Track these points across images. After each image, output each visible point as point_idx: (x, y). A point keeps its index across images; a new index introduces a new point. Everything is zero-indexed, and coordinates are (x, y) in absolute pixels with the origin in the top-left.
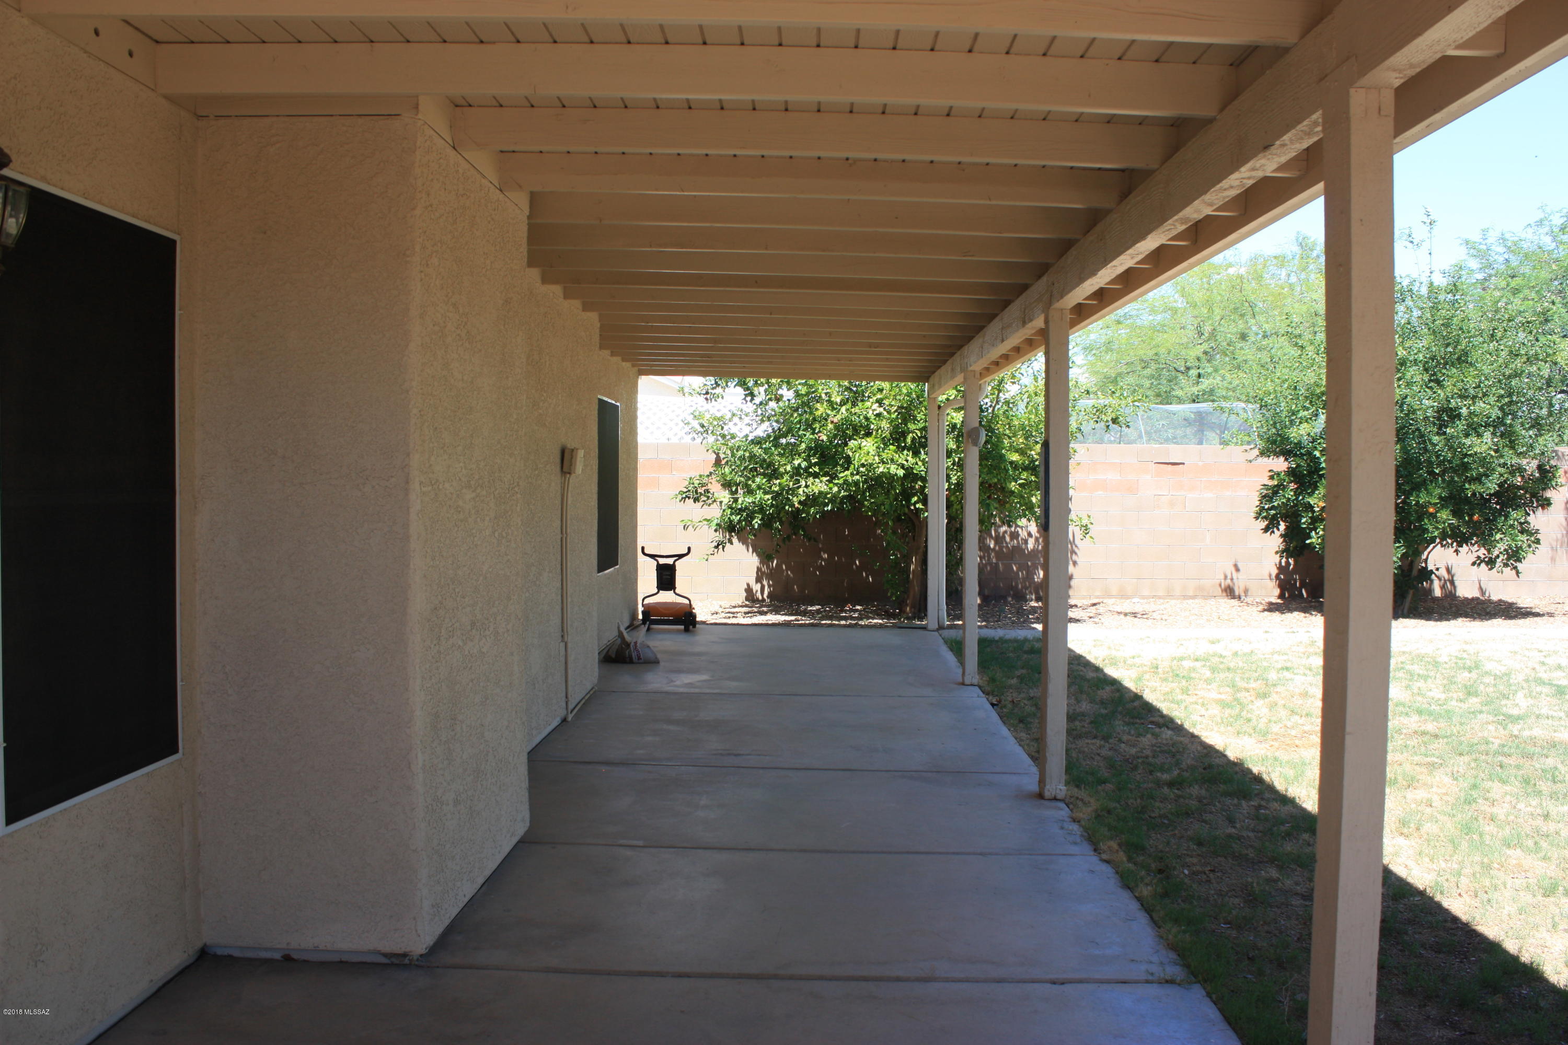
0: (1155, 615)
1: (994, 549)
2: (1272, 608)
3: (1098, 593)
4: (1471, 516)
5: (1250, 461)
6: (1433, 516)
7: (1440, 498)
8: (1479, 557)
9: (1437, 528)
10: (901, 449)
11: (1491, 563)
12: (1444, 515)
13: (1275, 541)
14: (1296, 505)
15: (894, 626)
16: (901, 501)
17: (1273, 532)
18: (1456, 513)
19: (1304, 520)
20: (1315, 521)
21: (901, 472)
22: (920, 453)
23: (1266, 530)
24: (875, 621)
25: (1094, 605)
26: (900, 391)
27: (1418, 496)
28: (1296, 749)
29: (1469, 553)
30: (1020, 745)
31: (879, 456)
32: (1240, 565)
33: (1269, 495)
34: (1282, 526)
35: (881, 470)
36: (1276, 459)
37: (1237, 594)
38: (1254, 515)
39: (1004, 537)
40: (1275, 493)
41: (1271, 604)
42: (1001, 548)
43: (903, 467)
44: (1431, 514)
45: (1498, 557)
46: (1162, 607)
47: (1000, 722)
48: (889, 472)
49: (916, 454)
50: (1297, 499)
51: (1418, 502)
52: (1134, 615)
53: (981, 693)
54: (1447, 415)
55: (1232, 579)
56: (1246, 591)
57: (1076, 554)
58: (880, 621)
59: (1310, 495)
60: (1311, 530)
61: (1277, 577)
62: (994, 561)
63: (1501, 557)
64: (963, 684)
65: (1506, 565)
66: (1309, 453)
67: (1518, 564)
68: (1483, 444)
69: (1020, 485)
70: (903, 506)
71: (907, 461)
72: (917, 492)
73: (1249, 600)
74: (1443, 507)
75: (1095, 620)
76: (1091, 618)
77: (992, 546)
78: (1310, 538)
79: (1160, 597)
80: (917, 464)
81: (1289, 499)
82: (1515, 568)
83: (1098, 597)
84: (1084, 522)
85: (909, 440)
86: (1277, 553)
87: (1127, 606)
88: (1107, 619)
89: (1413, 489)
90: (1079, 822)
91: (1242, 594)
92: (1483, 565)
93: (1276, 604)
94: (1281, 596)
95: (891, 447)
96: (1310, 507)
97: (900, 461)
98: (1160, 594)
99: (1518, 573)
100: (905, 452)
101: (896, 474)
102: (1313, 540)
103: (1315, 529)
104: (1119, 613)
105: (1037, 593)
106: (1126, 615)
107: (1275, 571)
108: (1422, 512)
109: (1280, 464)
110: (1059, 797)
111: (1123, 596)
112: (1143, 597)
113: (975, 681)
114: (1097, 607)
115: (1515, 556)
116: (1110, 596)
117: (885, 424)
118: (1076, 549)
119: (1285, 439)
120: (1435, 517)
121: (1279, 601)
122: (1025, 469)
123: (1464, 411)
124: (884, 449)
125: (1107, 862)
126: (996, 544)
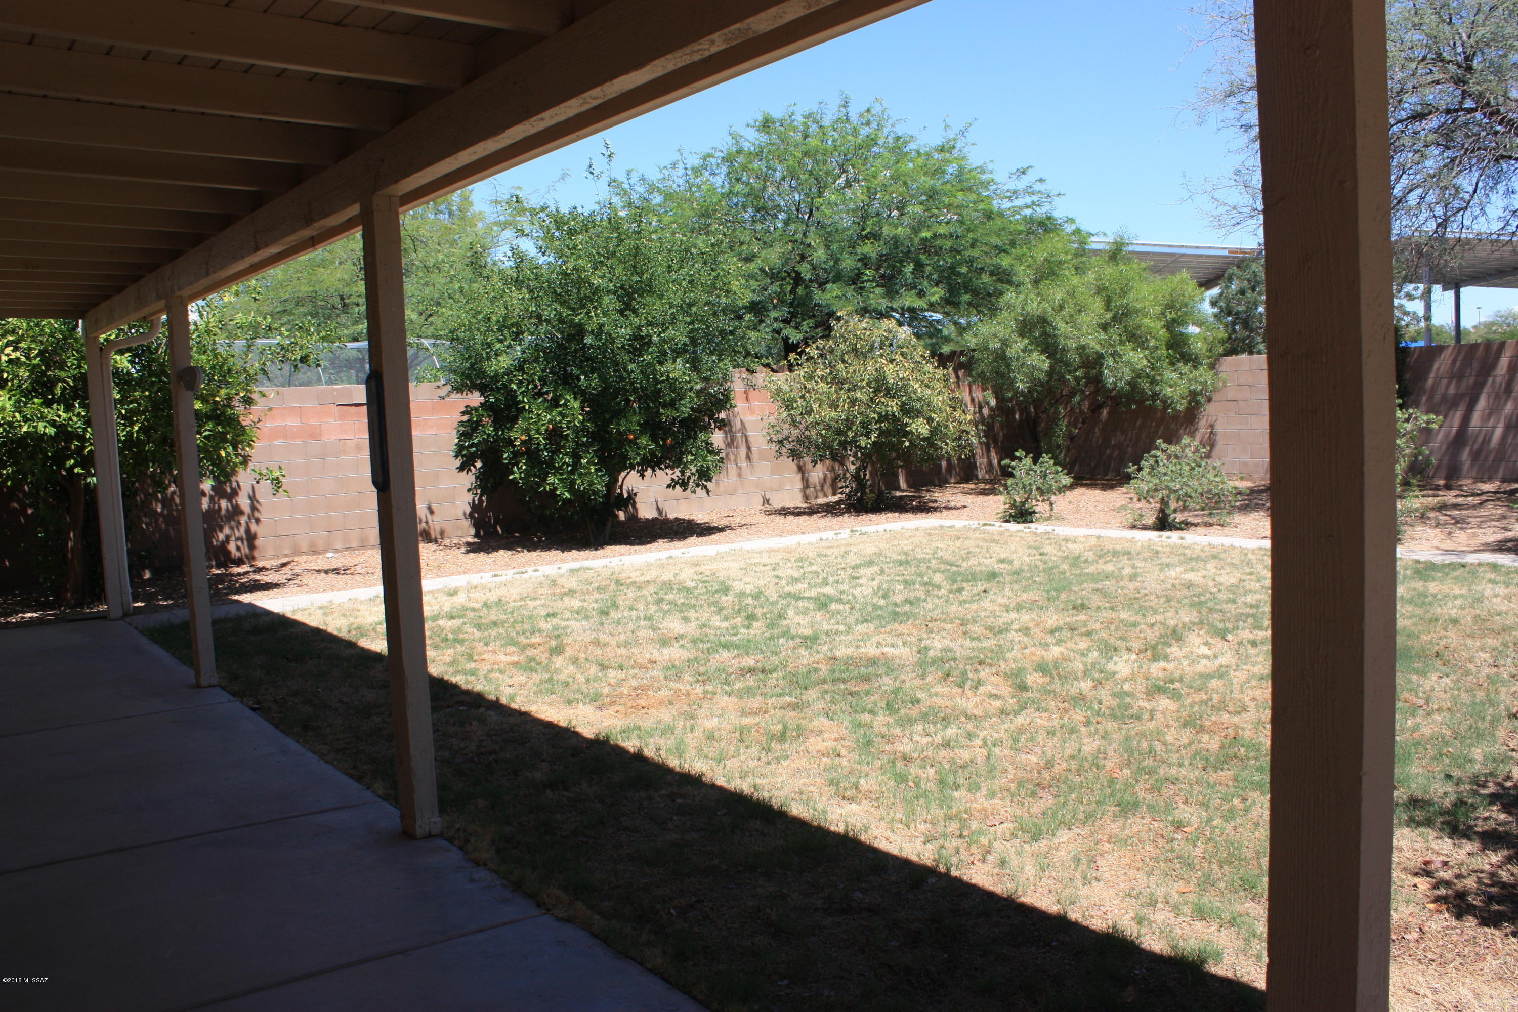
0: (358, 569)
1: (162, 514)
2: (473, 548)
3: (287, 552)
4: (665, 440)
5: (443, 398)
6: (634, 442)
7: (639, 424)
8: (673, 479)
9: (638, 454)
10: (48, 404)
11: (684, 484)
12: (644, 441)
13: (468, 479)
14: (495, 441)
15: (58, 620)
16: (51, 466)
17: (470, 470)
18: (654, 439)
19: (505, 456)
20: (516, 455)
21: (51, 431)
22: (74, 406)
23: (461, 469)
24: (29, 615)
25: (284, 565)
26: (42, 330)
27: (618, 424)
28: (645, 711)
29: (664, 476)
30: (327, 762)
31: (20, 412)
32: (434, 506)
33: (468, 430)
34: (479, 464)
35: (25, 429)
36: (470, 395)
37: (433, 536)
38: (453, 454)
39: (173, 499)
40: (474, 430)
41: (468, 544)
42: (170, 511)
43: (53, 424)
44: (631, 441)
45: (689, 478)
46: (361, 559)
47: (279, 734)
48: (36, 432)
49: (69, 408)
50: (497, 434)
51: (618, 430)
52: (336, 571)
53: (232, 698)
54: (639, 343)
55: (427, 522)
56: (442, 533)
57: (258, 510)
58: (35, 615)
59: (510, 429)
60: (513, 465)
61: (471, 515)
62: (163, 526)
63: (693, 478)
64: (198, 686)
65: (698, 485)
66: (505, 386)
67: (708, 484)
68: (677, 369)
69: (205, 437)
70: (54, 471)
71: (59, 416)
72: (73, 454)
73: (447, 542)
74: (642, 433)
75: (296, 582)
76: (289, 580)
77: (159, 510)
78: (513, 473)
79: (354, 549)
80: (70, 419)
81: (489, 435)
82: (705, 487)
83: (286, 556)
84: (277, 474)
85: (58, 391)
86: (469, 490)
87: (320, 562)
88: (306, 579)
89: (612, 418)
90: (485, 865)
91: (439, 537)
92: (678, 487)
93: (474, 543)
94: (477, 535)
95: (36, 400)
96: (510, 443)
97: (49, 417)
98: (354, 545)
99: (708, 492)
100: (55, 406)
101: (45, 434)
102: (517, 476)
103: (517, 464)
104: (319, 571)
105: (217, 559)
106: (326, 572)
107: (468, 510)
108: (622, 439)
109: (475, 399)
110: (434, 832)
111: (314, 551)
112: (336, 551)
113: (215, 681)
114: (289, 567)
115: (704, 475)
116: (300, 553)
117: (24, 373)
118: (258, 506)
119: (482, 373)
120: (636, 444)
121: (476, 540)
122: (209, 418)
123: (655, 338)
124: (26, 404)
125: (569, 920)
126: (163, 508)
